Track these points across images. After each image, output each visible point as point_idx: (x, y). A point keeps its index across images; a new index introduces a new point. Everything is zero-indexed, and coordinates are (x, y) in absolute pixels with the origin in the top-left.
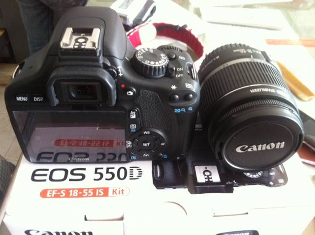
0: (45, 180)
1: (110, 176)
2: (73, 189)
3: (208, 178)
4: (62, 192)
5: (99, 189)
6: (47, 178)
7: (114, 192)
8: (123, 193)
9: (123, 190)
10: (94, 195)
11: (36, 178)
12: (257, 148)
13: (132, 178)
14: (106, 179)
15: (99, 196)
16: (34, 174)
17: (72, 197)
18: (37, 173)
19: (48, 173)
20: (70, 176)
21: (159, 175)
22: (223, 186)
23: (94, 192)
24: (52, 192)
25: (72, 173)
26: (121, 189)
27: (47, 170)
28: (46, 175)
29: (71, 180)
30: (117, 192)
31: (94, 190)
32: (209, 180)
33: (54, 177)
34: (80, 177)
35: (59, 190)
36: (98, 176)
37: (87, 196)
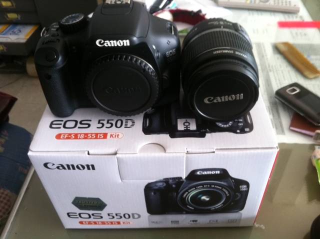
0: (60, 128)
1: (109, 125)
2: (81, 134)
3: (187, 127)
4: (72, 136)
5: (100, 134)
6: (62, 126)
7: (111, 136)
8: (118, 137)
9: (118, 135)
10: (96, 138)
11: (53, 126)
12: (221, 99)
13: (126, 127)
14: (106, 127)
15: (99, 138)
16: (52, 123)
17: (80, 139)
18: (54, 123)
19: (63, 123)
20: (79, 125)
21: (147, 125)
22: (198, 133)
23: (97, 136)
24: (65, 136)
25: (81, 123)
26: (117, 134)
27: (62, 121)
28: (61, 124)
29: (79, 128)
30: (114, 136)
31: (97, 135)
32: (187, 129)
33: (67, 126)
34: (87, 126)
35: (70, 134)
36: (101, 125)
37: (91, 138)
